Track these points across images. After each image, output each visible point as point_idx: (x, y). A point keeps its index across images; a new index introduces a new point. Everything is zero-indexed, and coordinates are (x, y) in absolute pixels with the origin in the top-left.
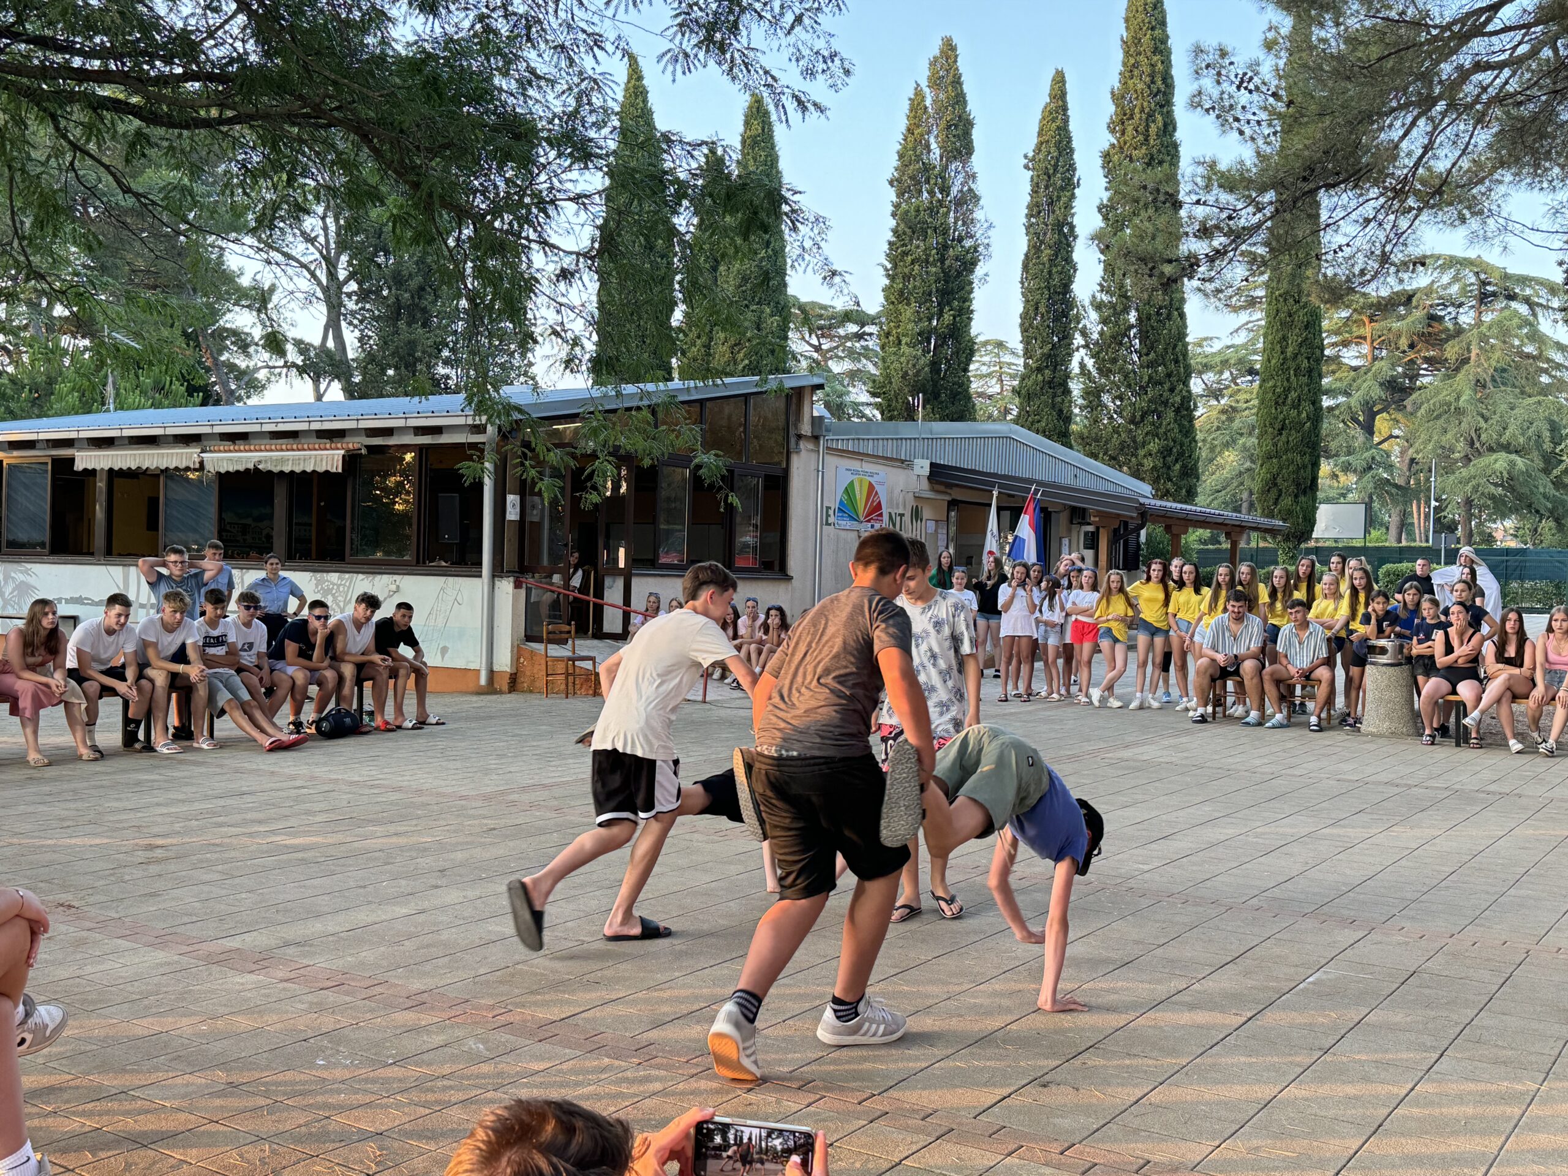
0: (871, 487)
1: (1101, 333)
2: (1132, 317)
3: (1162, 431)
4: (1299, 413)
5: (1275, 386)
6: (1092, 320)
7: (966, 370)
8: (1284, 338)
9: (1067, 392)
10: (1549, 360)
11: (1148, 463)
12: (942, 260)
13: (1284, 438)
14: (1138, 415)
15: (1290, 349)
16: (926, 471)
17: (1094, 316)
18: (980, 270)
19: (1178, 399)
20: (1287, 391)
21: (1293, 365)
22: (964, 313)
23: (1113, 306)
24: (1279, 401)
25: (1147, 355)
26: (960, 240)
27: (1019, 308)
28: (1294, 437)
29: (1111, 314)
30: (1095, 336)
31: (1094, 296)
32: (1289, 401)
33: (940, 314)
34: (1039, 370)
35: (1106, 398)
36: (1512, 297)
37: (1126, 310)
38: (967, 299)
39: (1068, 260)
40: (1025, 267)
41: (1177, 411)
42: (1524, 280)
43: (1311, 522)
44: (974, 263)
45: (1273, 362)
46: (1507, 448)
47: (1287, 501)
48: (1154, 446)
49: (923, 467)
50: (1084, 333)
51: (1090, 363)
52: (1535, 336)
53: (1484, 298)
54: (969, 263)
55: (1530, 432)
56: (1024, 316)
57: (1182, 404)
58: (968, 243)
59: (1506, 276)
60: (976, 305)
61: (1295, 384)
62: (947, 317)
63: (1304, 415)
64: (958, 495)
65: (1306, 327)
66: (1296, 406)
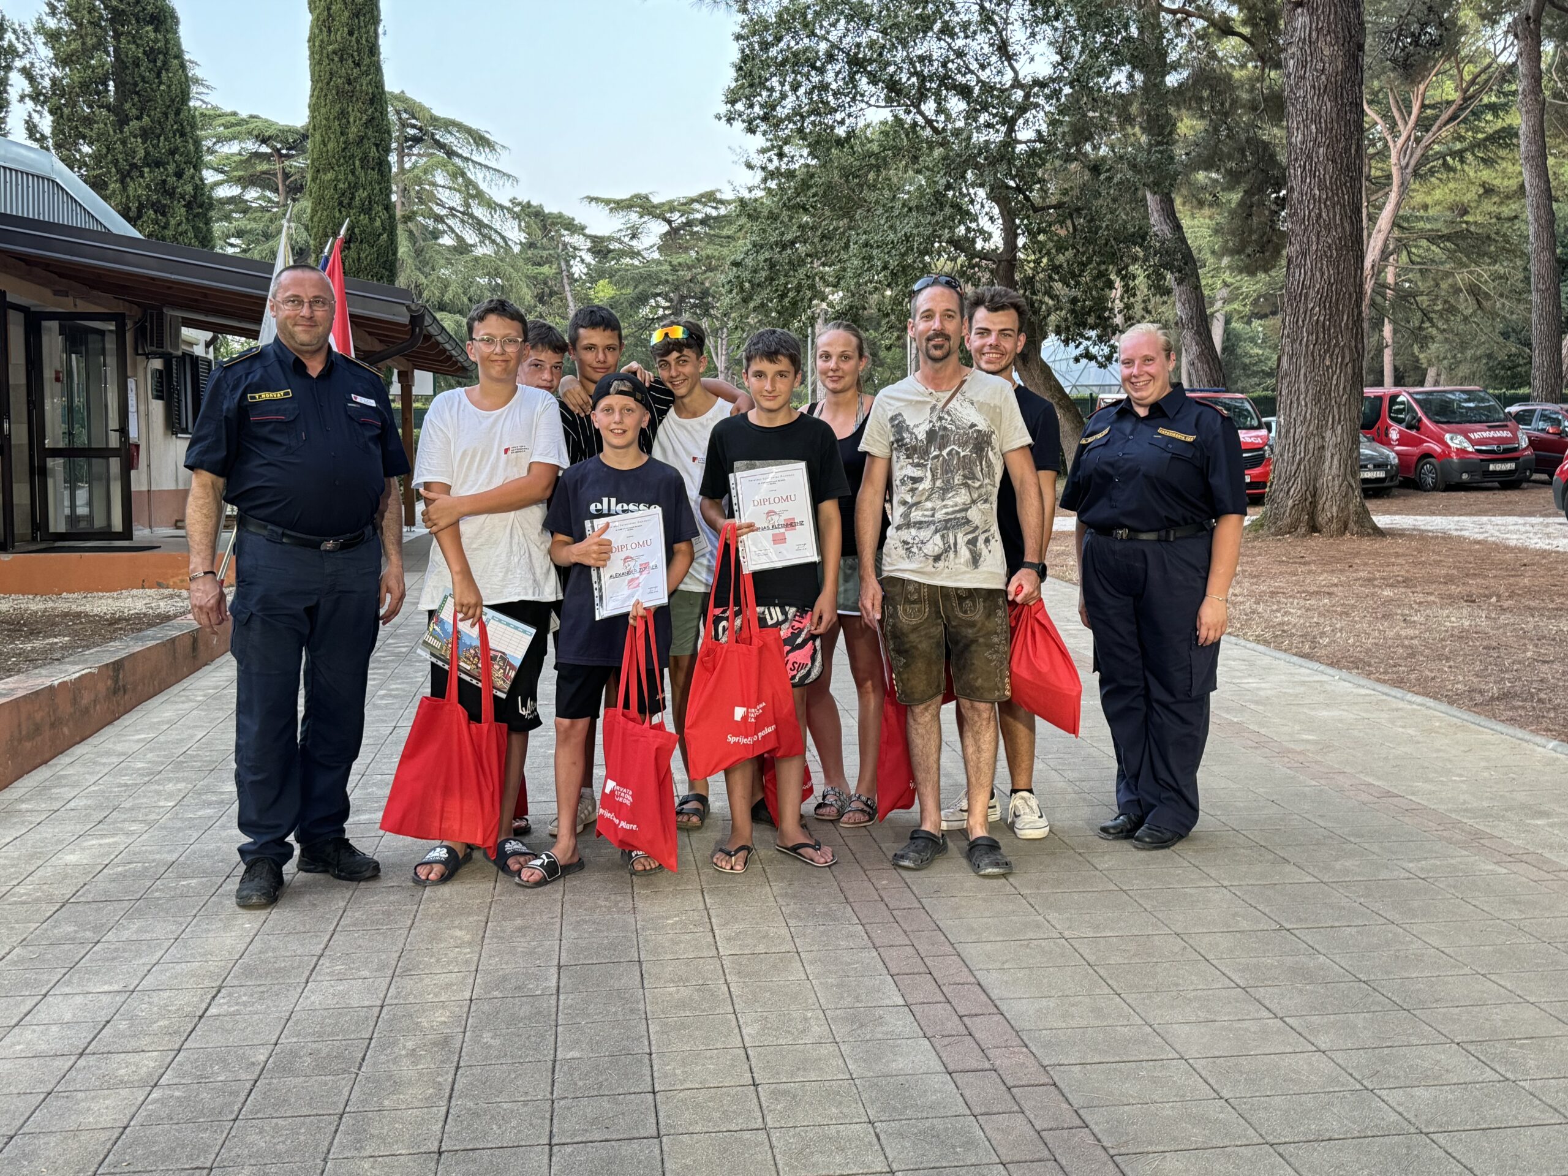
1: (54, 81)
3: (169, 233)
4: (372, 220)
5: (336, 179)
6: (41, 56)
8: (343, 114)
13: (353, 253)
14: (134, 206)
15: (353, 131)
17: (45, 52)
19: (189, 188)
20: (354, 187)
21: (359, 153)
23: (78, 36)
25: (139, 118)
30: (47, 83)
31: (40, 20)
32: (357, 202)
41: (189, 206)
45: (330, 146)
50: (27, 73)
51: (45, 123)
57: (195, 197)
61: (362, 180)
63: (378, 223)
65: (372, 102)
66: (366, 209)
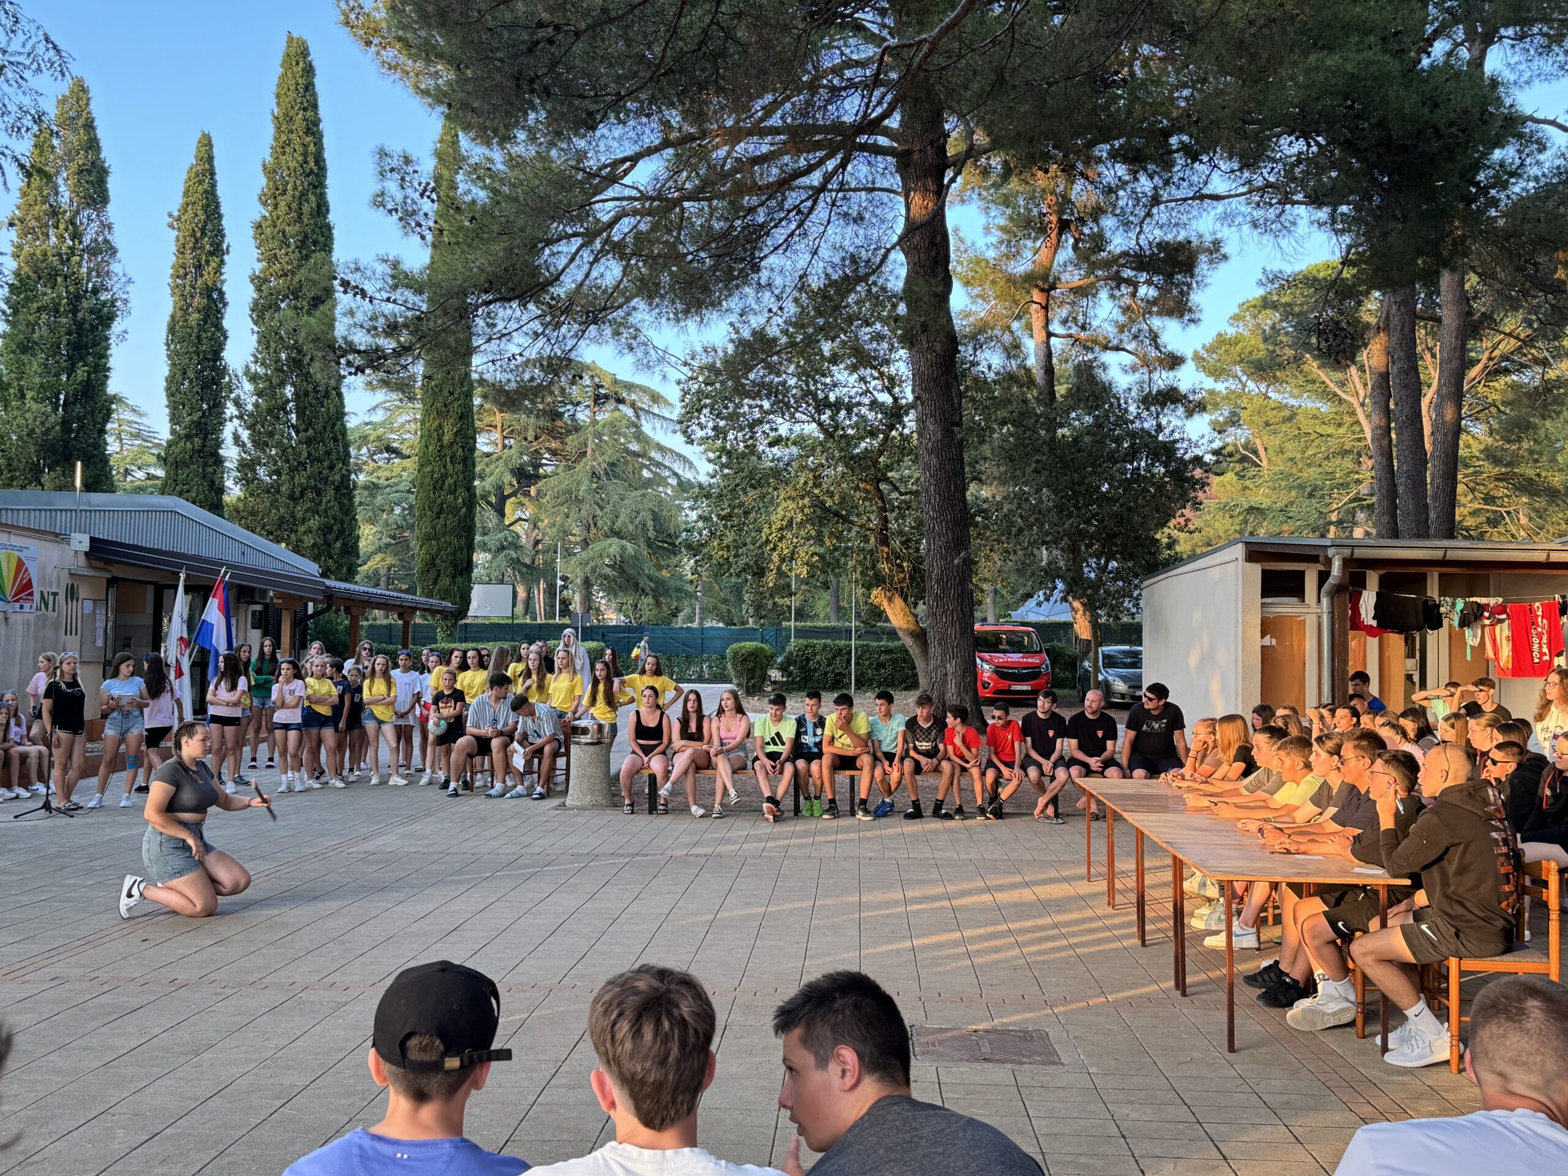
0: (20, 563)
1: (256, 405)
2: (289, 391)
3: (323, 507)
4: (456, 499)
5: (433, 471)
6: (246, 390)
7: (102, 431)
8: (440, 426)
9: (219, 461)
10: (650, 459)
11: (309, 540)
12: (75, 311)
13: (442, 521)
14: (298, 490)
15: (446, 438)
16: (86, 546)
17: (248, 386)
18: (117, 327)
19: (338, 477)
20: (444, 476)
21: (449, 452)
22: (100, 370)
23: (267, 378)
24: (438, 486)
25: (306, 431)
26: (95, 291)
27: (165, 371)
28: (452, 521)
29: (268, 388)
30: (250, 407)
31: (247, 367)
32: (446, 487)
33: (71, 371)
34: (188, 437)
35: (261, 472)
36: (620, 401)
37: (282, 384)
38: (103, 355)
39: (218, 326)
40: (172, 330)
41: (337, 489)
42: (630, 387)
43: (466, 601)
44: (110, 318)
45: (431, 448)
46: (618, 534)
47: (445, 581)
48: (314, 523)
49: (81, 542)
50: (237, 403)
51: (245, 435)
52: (640, 437)
53: (599, 400)
54: (105, 317)
55: (637, 521)
56: (171, 380)
57: (342, 482)
58: (104, 296)
59: (616, 382)
60: (112, 363)
61: (451, 471)
62: (81, 373)
63: (460, 500)
64: (119, 572)
65: (461, 418)
66: (452, 491)
